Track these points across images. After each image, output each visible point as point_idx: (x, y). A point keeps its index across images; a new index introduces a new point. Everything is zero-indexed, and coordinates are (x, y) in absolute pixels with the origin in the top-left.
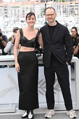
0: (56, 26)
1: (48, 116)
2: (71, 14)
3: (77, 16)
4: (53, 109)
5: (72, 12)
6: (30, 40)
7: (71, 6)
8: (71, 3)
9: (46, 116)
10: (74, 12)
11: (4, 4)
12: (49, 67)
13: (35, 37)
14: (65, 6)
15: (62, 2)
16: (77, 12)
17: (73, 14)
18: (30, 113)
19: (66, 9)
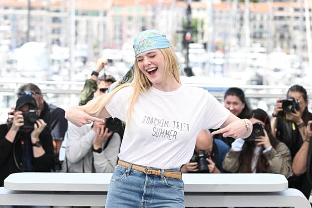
2: (279, 44)
8: (281, 9)
16: (299, 37)
17: (285, 44)
19: (261, 27)
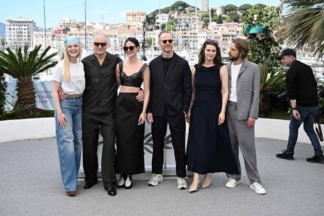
0: (171, 58)
1: (152, 183)
2: (184, 47)
3: (192, 50)
4: (161, 174)
5: (186, 44)
6: (129, 76)
7: (185, 37)
8: (185, 33)
9: (149, 183)
10: (189, 45)
11: (95, 31)
12: (161, 116)
13: (138, 72)
14: (176, 37)
15: (173, 32)
16: (192, 45)
17: (187, 47)
18: (128, 179)
19: (177, 40)
